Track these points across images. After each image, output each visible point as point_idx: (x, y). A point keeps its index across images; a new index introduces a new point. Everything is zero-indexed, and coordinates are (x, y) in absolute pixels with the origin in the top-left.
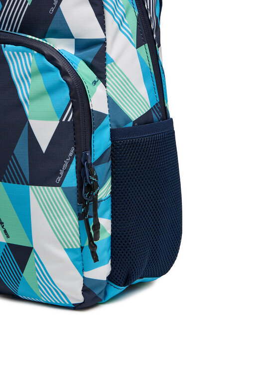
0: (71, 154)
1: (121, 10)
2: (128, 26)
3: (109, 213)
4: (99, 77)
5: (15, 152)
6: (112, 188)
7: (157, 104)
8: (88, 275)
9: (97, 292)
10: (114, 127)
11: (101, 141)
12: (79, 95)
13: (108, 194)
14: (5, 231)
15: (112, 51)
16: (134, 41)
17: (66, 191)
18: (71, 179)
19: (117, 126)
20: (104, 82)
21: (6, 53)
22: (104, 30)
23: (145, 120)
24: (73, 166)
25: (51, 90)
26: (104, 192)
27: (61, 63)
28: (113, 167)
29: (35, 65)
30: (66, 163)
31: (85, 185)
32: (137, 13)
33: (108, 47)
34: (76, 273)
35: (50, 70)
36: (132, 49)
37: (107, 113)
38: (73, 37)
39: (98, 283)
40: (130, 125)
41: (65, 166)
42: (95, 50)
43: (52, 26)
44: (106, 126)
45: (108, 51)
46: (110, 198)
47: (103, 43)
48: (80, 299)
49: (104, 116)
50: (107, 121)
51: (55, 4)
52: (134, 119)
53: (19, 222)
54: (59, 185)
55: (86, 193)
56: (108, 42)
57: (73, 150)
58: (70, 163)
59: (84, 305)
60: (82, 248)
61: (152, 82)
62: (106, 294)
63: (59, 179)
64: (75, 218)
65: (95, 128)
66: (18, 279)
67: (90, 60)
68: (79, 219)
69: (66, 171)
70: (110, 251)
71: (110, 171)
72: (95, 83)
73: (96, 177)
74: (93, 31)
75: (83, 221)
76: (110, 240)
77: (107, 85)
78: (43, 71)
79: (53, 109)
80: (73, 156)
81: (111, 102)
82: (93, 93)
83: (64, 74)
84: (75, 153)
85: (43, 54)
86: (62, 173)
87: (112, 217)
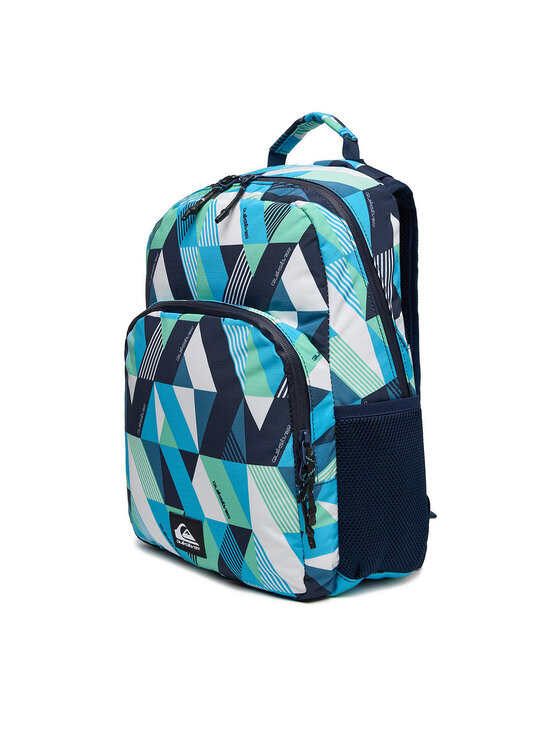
0: (287, 433)
1: (347, 280)
2: (355, 296)
3: (334, 497)
4: (321, 352)
5: (232, 428)
6: (337, 470)
7: (394, 380)
8: (310, 562)
9: (321, 583)
10: (339, 405)
11: (323, 419)
12: (294, 371)
13: (333, 477)
14: (226, 511)
15: (335, 325)
16: (363, 312)
17: (283, 471)
18: (288, 459)
19: (343, 403)
20: (327, 358)
21: (224, 326)
22: (327, 302)
23: (378, 398)
24: (290, 445)
25: (266, 365)
26: (328, 474)
27: (276, 337)
28: (338, 447)
29: (251, 339)
30: (283, 441)
31: (302, 465)
32: (367, 282)
33: (331, 319)
34: (296, 560)
35: (266, 345)
36: (361, 322)
37: (330, 390)
38: (295, 310)
39: (323, 573)
40: (359, 402)
41: (281, 445)
42: (317, 323)
43: (275, 298)
44: (328, 404)
45: (331, 324)
46: (335, 481)
47: (326, 315)
48: (302, 588)
49: (325, 393)
50: (329, 398)
51: (277, 275)
52: (362, 395)
53: (238, 502)
54: (275, 465)
55: (302, 473)
56: (331, 314)
57: (289, 427)
58: (286, 442)
59: (306, 597)
60: (302, 533)
61: (387, 357)
62: (335, 587)
63: (275, 458)
64: (294, 501)
65: (314, 406)
66: (240, 562)
67: (312, 334)
68: (298, 502)
69: (282, 450)
70: (337, 538)
71: (335, 452)
72: (315, 357)
73: (313, 458)
74: (316, 304)
75: (300, 505)
76: (337, 527)
77: (330, 359)
78: (259, 345)
79: (267, 385)
80: (289, 435)
81: (334, 378)
82: (312, 368)
83: (279, 349)
84: (292, 430)
85: (259, 328)
86: (278, 452)
87: (338, 501)
